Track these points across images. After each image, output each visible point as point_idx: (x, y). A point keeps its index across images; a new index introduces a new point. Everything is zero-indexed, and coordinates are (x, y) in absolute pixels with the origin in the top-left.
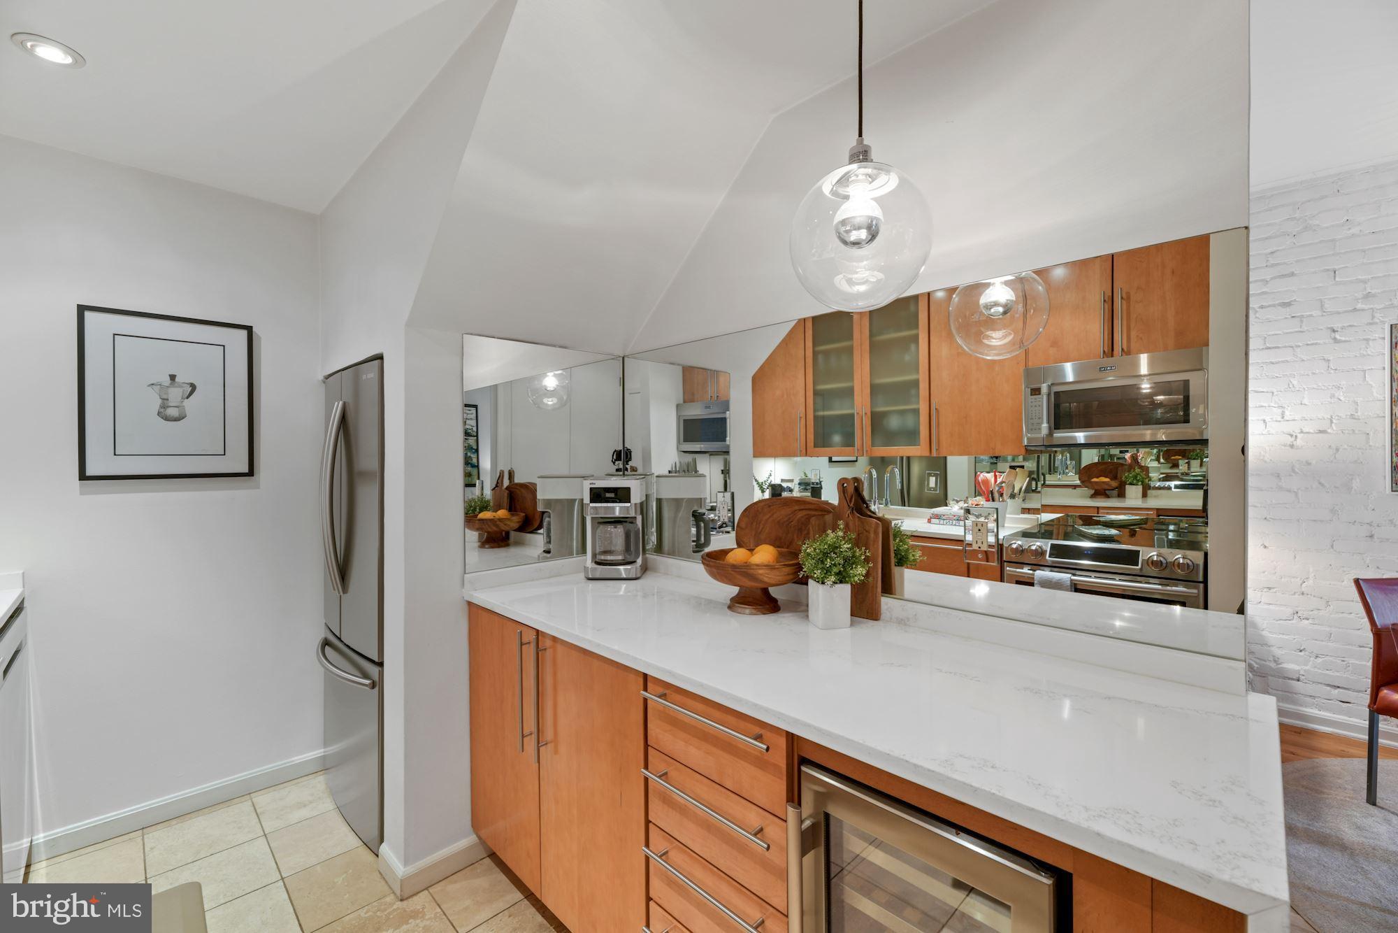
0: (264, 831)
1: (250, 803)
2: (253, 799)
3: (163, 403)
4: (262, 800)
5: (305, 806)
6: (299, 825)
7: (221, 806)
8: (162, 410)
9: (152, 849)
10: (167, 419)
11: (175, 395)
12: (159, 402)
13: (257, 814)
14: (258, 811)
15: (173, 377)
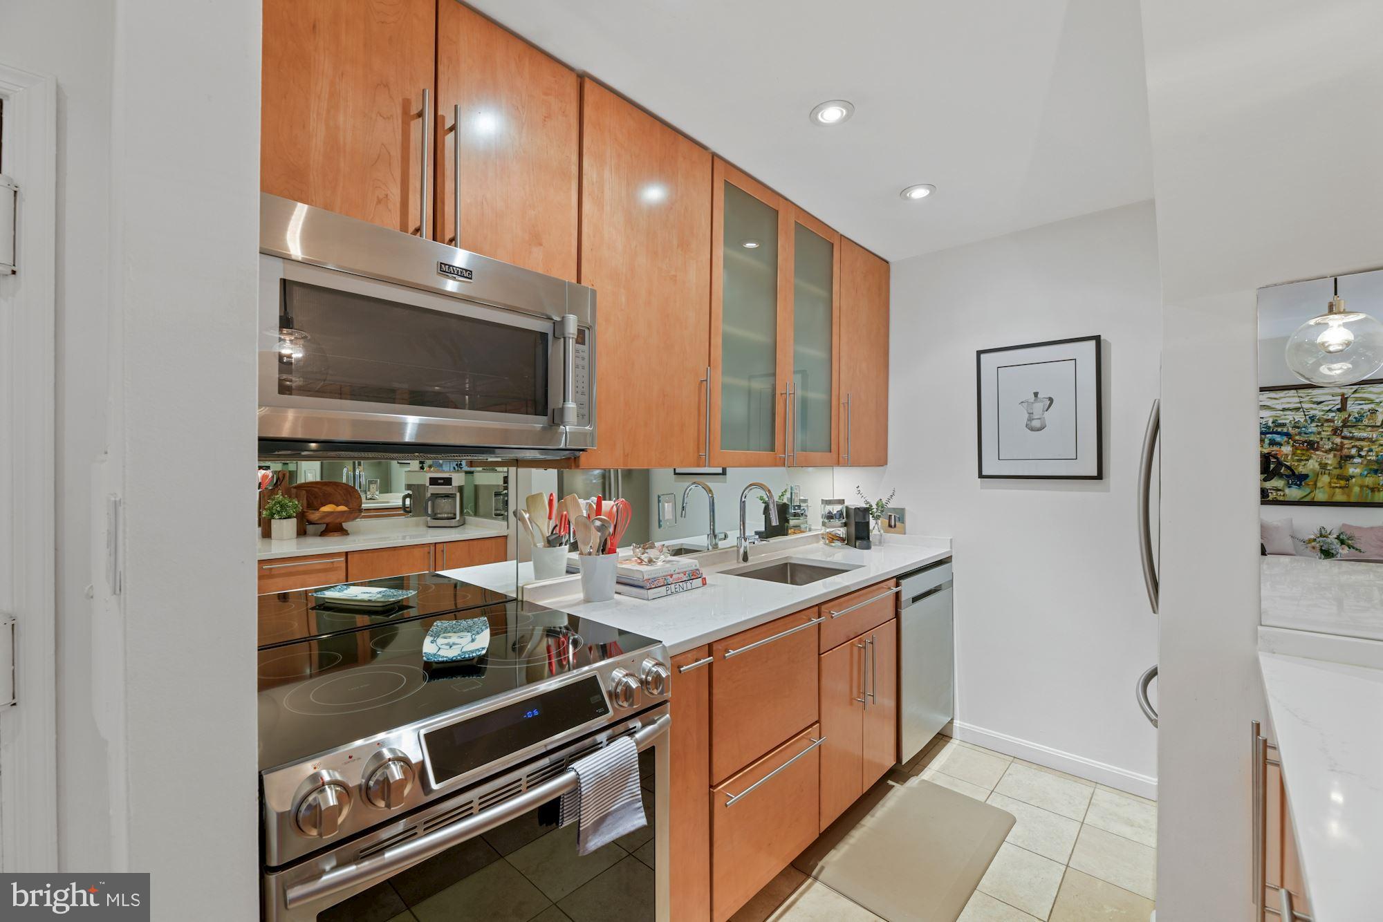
0: (1084, 819)
1: (1092, 790)
2: (1096, 789)
3: (1029, 417)
4: (1102, 795)
5: (1132, 826)
6: (1115, 837)
7: (1070, 777)
8: (1029, 422)
9: (1010, 774)
10: (1032, 429)
11: (1038, 408)
12: (1027, 416)
13: (1090, 802)
14: (1093, 801)
15: (1036, 394)
